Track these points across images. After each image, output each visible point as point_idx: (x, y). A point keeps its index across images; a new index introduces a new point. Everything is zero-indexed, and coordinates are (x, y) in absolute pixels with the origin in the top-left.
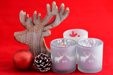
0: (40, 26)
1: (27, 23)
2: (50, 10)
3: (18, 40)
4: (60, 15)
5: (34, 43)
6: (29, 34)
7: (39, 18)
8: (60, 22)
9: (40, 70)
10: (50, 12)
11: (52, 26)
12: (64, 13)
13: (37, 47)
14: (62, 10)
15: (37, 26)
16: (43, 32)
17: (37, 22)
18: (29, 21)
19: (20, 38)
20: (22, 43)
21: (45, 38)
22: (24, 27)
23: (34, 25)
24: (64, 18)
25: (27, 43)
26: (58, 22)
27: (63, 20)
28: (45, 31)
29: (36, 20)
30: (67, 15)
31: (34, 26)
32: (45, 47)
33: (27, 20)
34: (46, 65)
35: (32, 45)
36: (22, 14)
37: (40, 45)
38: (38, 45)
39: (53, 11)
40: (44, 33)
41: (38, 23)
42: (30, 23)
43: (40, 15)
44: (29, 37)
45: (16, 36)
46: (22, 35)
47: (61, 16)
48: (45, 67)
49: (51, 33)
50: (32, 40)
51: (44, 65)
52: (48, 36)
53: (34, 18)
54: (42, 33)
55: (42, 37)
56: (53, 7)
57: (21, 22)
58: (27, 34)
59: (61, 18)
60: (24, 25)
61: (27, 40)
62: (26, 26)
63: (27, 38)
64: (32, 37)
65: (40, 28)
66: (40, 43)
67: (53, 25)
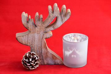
0: (42, 27)
1: (29, 25)
2: (52, 11)
3: (20, 41)
4: (61, 17)
5: (36, 44)
6: (31, 35)
7: (41, 20)
8: (62, 24)
9: (30, 68)
10: (52, 14)
11: (53, 27)
12: (65, 15)
13: (39, 48)
14: (64, 12)
15: (39, 27)
16: (44, 33)
17: (38, 23)
18: (31, 23)
19: (22, 39)
20: (24, 44)
21: (46, 39)
22: (26, 28)
23: (36, 26)
24: (66, 19)
25: (29, 44)
26: (59, 24)
27: (64, 22)
28: (46, 32)
29: (38, 22)
30: (68, 17)
31: (36, 28)
32: (47, 48)
33: (29, 22)
34: (36, 63)
35: (33, 46)
36: (24, 16)
37: (41, 46)
38: (40, 45)
39: (55, 12)
40: (46, 34)
41: (40, 24)
42: (32, 25)
43: (41, 16)
44: (31, 38)
45: (18, 37)
46: (24, 37)
47: (63, 18)
48: (34, 64)
49: (52, 34)
50: (33, 41)
51: (34, 63)
52: (50, 37)
53: (36, 19)
54: (44, 35)
55: (44, 38)
56: (55, 9)
57: (23, 23)
58: (29, 35)
59: (62, 20)
60: (26, 26)
61: (29, 41)
62: (28, 28)
63: (29, 39)
64: (34, 38)
65: (42, 29)
66: (41, 44)
67: (55, 26)
